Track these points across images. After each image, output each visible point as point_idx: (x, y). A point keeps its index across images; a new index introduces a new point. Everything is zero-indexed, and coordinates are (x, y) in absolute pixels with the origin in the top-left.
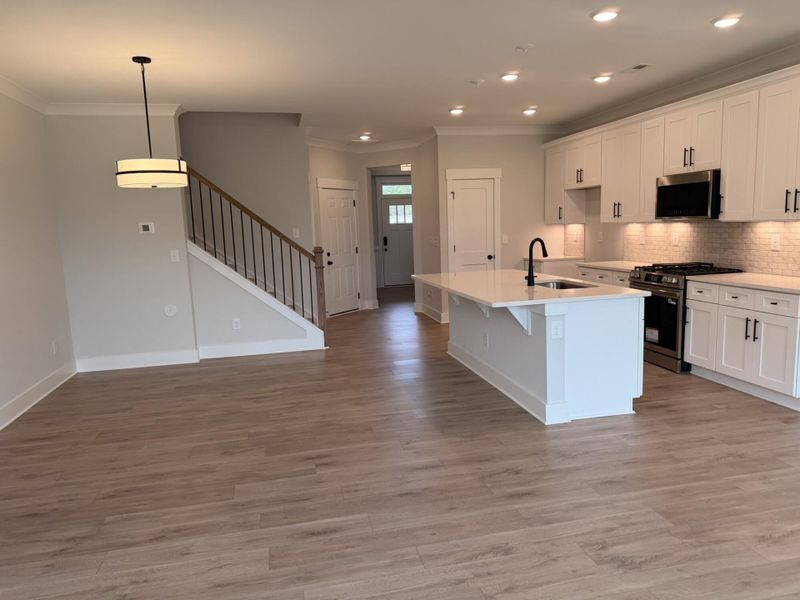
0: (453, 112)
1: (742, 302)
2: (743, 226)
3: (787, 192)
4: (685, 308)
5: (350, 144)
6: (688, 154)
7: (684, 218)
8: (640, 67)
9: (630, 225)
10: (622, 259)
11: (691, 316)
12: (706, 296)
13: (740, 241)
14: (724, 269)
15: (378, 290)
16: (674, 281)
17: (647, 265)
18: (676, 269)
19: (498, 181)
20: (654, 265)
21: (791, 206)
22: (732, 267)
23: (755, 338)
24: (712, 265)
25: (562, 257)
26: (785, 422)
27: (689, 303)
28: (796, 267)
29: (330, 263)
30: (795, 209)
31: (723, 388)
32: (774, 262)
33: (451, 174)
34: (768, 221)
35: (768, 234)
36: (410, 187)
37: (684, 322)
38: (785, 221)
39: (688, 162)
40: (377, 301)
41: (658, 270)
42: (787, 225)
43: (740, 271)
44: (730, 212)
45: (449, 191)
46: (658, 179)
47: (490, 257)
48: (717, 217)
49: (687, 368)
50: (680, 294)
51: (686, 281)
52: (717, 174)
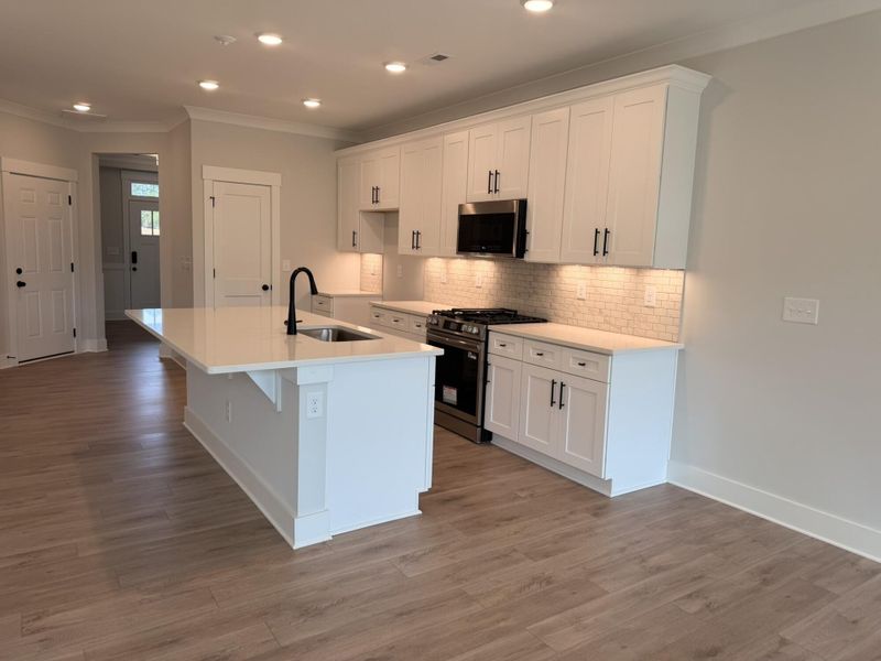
0: (203, 85)
1: (547, 359)
2: (549, 268)
3: (597, 232)
4: (486, 364)
5: (62, 115)
6: (493, 178)
7: (489, 256)
8: (440, 58)
9: (431, 260)
10: (422, 300)
11: (493, 373)
12: (509, 350)
13: (545, 285)
14: (529, 318)
15: (108, 324)
16: (475, 331)
17: (446, 309)
18: (477, 315)
19: (276, 191)
20: (454, 310)
21: (600, 249)
22: (537, 316)
23: (561, 405)
24: (516, 312)
25: (358, 292)
26: (595, 515)
27: (491, 359)
28: (601, 319)
29: (21, 284)
30: (605, 252)
31: (528, 464)
32: (579, 312)
33: (210, 172)
34: (574, 264)
35: (574, 280)
36: (157, 188)
37: (485, 381)
38: (591, 266)
39: (492, 188)
40: (105, 341)
41: (459, 315)
42: (594, 270)
43: (545, 321)
44: (536, 251)
45: (207, 195)
46: (461, 207)
47: (265, 288)
48: (523, 257)
49: (487, 436)
50: (481, 347)
51: (488, 331)
52: (523, 204)
